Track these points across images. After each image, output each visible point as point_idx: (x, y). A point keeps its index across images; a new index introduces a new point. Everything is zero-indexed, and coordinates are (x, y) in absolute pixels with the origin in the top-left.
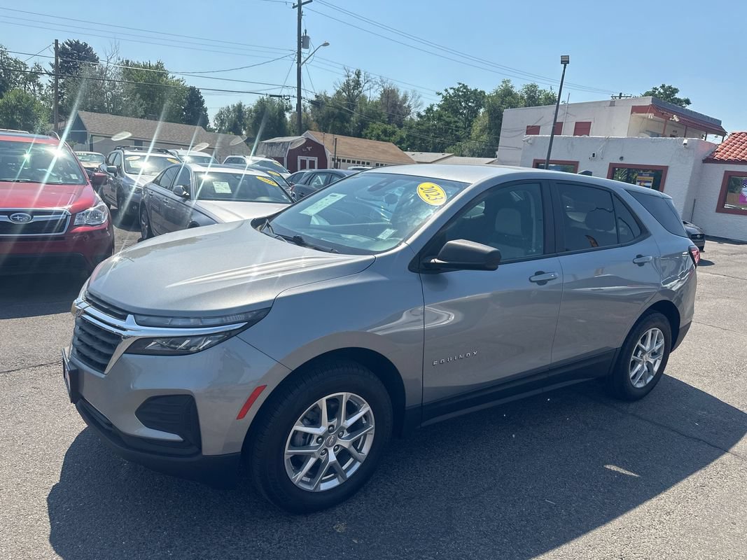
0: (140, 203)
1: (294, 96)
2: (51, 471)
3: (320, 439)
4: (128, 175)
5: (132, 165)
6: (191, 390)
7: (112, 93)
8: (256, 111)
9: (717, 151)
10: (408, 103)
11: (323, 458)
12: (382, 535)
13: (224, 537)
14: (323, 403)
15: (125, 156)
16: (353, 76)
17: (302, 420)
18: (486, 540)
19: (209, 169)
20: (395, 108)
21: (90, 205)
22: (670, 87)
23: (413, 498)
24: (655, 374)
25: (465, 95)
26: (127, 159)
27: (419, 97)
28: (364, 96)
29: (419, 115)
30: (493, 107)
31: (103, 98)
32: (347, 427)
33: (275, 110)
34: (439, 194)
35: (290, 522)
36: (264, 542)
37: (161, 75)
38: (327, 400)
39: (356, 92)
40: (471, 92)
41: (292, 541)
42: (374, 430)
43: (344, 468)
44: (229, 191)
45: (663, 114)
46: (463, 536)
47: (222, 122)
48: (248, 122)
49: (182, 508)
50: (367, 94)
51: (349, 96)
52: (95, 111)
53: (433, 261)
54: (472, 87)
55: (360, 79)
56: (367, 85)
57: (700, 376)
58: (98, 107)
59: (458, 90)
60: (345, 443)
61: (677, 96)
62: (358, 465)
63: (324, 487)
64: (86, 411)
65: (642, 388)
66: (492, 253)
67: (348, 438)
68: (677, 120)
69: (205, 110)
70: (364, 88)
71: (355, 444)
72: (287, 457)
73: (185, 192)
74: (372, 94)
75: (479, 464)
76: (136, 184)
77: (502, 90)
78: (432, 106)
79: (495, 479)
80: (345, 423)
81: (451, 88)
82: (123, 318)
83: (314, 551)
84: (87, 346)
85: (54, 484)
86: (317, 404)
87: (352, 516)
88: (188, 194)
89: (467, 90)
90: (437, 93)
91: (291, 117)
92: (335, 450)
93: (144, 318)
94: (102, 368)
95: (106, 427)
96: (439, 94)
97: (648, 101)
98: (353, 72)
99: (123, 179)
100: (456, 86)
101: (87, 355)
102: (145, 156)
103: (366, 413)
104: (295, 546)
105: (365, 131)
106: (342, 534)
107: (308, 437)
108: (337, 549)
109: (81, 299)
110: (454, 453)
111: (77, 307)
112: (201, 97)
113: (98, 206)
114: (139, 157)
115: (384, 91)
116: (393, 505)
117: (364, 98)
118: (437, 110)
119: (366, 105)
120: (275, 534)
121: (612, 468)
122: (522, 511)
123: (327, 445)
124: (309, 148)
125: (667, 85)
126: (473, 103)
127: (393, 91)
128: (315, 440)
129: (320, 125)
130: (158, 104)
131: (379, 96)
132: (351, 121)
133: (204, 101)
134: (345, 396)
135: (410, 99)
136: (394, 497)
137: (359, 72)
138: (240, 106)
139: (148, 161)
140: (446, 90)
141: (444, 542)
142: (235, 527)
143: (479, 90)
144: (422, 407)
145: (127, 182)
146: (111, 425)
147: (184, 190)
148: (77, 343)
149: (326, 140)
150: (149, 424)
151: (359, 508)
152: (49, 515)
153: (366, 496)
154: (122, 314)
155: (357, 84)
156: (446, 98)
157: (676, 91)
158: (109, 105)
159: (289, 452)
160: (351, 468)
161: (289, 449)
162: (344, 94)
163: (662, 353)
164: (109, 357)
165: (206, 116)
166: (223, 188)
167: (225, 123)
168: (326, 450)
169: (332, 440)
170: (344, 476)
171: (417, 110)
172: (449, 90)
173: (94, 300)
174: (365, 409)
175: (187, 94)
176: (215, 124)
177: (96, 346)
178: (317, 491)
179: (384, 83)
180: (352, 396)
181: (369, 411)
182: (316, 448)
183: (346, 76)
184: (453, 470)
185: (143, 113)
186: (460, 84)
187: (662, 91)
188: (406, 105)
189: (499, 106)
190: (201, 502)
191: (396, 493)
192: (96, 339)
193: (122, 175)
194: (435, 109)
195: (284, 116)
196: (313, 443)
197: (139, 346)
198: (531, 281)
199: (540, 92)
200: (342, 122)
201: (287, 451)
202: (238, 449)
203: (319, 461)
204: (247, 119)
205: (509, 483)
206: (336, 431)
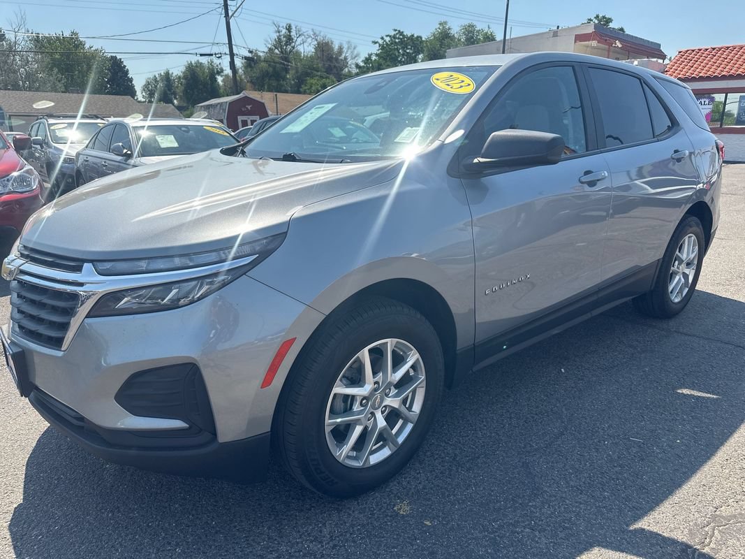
0: (74, 175)
1: (225, 54)
2: (10, 488)
3: (364, 401)
4: (56, 145)
5: (59, 134)
6: (193, 356)
7: (26, 70)
8: (185, 77)
9: (667, 71)
10: (343, 55)
11: (370, 424)
12: (458, 510)
13: (259, 543)
14: (365, 355)
15: (50, 125)
16: (284, 31)
17: (341, 380)
18: (584, 497)
19: (149, 123)
20: (331, 61)
21: (14, 169)
22: (604, 17)
23: (478, 458)
24: (690, 285)
25: (402, 42)
26: (52, 128)
27: (355, 48)
28: (297, 52)
29: (357, 66)
30: (432, 51)
31: (16, 76)
32: (395, 383)
33: (206, 74)
34: (463, 81)
35: (339, 511)
36: (312, 542)
37: (77, 46)
38: (370, 351)
39: (289, 48)
40: (408, 38)
41: (348, 535)
42: (425, 382)
43: (394, 431)
44: (176, 145)
45: (606, 40)
46: (555, 497)
47: (151, 94)
48: (178, 91)
49: (194, 512)
50: (301, 49)
51: (282, 52)
52: (9, 89)
53: (476, 161)
54: (408, 33)
55: (292, 34)
56: (299, 40)
57: (723, 285)
58: (12, 85)
59: (394, 37)
60: (393, 402)
61: (611, 25)
62: (410, 427)
63: (375, 459)
64: (44, 404)
65: (679, 302)
66: (554, 139)
67: (396, 396)
68: (620, 46)
69: (131, 80)
70: (297, 43)
71: (404, 402)
72: (328, 429)
73: (125, 151)
74: (306, 48)
75: (537, 407)
76: (64, 153)
77: (440, 33)
78: (370, 55)
79: (563, 422)
80: (393, 377)
81: (387, 36)
82: (78, 269)
83: (380, 545)
84: (32, 318)
85: (15, 506)
86: (358, 357)
87: (413, 490)
88: (129, 152)
89: (404, 36)
90: (373, 42)
91: (223, 81)
92: (382, 413)
93: (108, 265)
94: (57, 343)
95: (75, 422)
96: (375, 43)
97: (591, 29)
98: (283, 27)
99: (51, 150)
100: (392, 33)
101: (33, 329)
102: (74, 123)
103: (415, 363)
104: (354, 542)
105: (304, 88)
106: (407, 516)
107: (348, 400)
108: (409, 538)
109: (13, 255)
110: (504, 398)
111: (10, 266)
112: (125, 66)
113: (25, 169)
114: (66, 125)
115: (318, 44)
116: (457, 469)
117: (298, 53)
118: (375, 60)
119: (301, 60)
120: (323, 528)
121: (684, 392)
122: (609, 455)
123: (373, 407)
124: (249, 107)
125: (601, 16)
126: (411, 49)
127: (327, 44)
128: (358, 403)
129: (255, 86)
130: (79, 77)
131: (313, 50)
132: (287, 79)
133: (128, 71)
134: (390, 343)
135: (345, 50)
136: (454, 459)
137: (290, 26)
138: (167, 74)
139: (78, 128)
140: (382, 38)
141: (535, 507)
142: (269, 528)
143: (415, 36)
144: (474, 347)
145: (55, 152)
146: (82, 419)
147: (124, 148)
148: (17, 316)
149: (266, 98)
150: (136, 411)
151: (418, 478)
152: (14, 548)
153: (421, 464)
154: (74, 264)
155: (289, 39)
156: (383, 46)
157: (609, 21)
158: (24, 83)
159: (330, 422)
160: (403, 432)
161: (330, 419)
162: (276, 51)
163: (696, 262)
164: (64, 327)
165: (133, 87)
166: (168, 141)
167: (154, 94)
168: (373, 414)
169: (378, 400)
170: (395, 443)
171: (354, 61)
172: (385, 38)
173: (33, 255)
174: (413, 357)
175: (108, 64)
176: (143, 97)
177: (44, 315)
178: (366, 466)
179: (317, 36)
180: (397, 342)
181: (418, 359)
182: (360, 413)
183: (276, 32)
184: (511, 418)
185: (63, 89)
186: (395, 30)
187: (597, 22)
188: (342, 57)
189: (439, 50)
190: (216, 502)
191: (455, 455)
192: (42, 305)
193: (49, 146)
194: (374, 58)
195: (215, 80)
196: (356, 407)
197: (107, 305)
198: (582, 183)
199: (478, 31)
200: (278, 80)
201: (327, 421)
202: (267, 428)
203: (366, 429)
204: (177, 87)
205: (580, 424)
206: (381, 389)
